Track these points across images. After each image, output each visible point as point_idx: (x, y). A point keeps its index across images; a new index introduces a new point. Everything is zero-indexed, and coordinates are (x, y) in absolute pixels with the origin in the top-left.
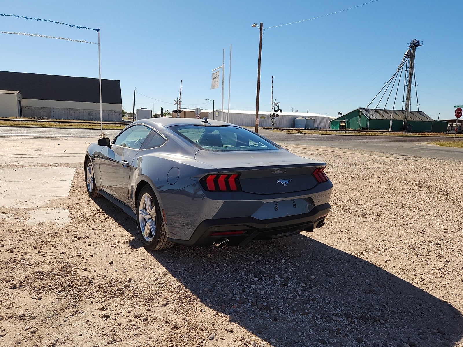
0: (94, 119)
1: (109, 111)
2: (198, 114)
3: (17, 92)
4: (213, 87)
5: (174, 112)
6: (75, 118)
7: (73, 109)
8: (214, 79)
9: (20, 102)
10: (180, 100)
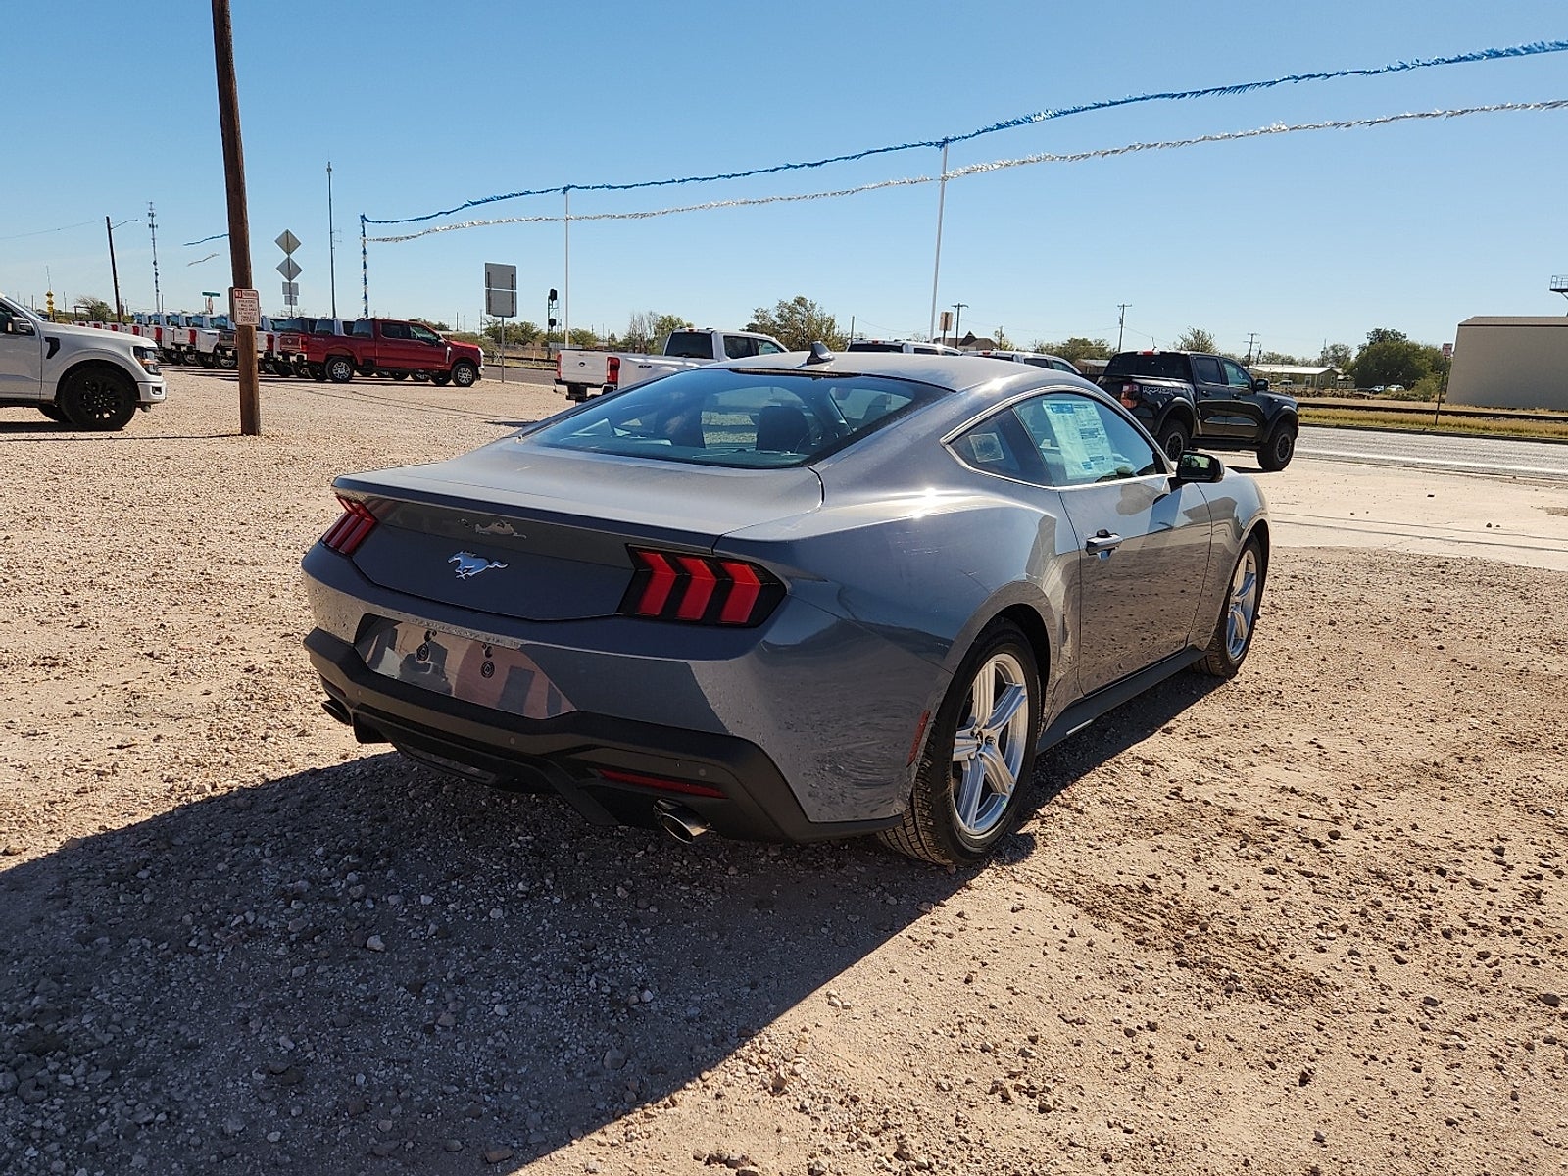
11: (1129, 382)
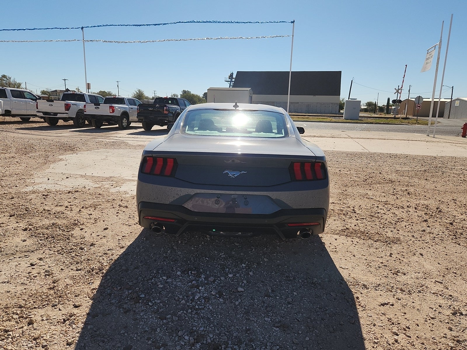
0: (311, 111)
1: (326, 104)
2: (418, 104)
3: (249, 89)
4: (424, 69)
5: (393, 102)
6: (294, 111)
7: (293, 103)
8: (427, 59)
9: (251, 97)
10: (402, 88)
11: (166, 106)
